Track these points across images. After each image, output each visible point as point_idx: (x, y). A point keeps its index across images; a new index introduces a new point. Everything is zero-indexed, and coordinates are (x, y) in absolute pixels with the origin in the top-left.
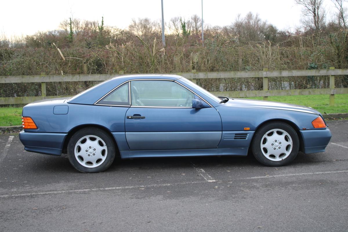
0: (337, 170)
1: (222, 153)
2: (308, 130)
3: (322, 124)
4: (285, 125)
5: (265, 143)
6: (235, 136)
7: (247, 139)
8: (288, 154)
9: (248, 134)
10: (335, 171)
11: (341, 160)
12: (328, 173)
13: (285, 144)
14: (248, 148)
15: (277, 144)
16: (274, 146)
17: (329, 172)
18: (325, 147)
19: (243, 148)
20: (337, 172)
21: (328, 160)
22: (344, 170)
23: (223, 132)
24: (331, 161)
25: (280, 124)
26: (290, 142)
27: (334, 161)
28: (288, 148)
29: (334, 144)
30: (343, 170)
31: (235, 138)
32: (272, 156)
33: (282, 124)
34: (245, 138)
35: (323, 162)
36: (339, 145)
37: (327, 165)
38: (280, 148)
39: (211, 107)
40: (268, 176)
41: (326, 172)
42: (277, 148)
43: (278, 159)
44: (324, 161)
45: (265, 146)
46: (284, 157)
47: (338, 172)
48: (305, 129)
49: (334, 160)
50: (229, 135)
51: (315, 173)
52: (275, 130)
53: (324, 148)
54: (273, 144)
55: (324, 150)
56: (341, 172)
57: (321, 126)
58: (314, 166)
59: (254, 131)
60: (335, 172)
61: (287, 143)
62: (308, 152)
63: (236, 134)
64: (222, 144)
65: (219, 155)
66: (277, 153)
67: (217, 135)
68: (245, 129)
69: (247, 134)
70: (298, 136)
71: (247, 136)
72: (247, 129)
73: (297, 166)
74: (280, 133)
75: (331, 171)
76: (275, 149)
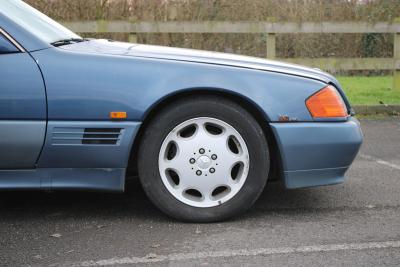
0: (370, 239)
1: (51, 182)
2: (293, 122)
3: (337, 106)
4: (227, 107)
5: (174, 155)
6: (85, 136)
7: (118, 144)
8: (236, 187)
9: (122, 131)
10: (362, 242)
11: (388, 207)
12: (340, 250)
13: (229, 159)
14: (124, 171)
15: (205, 159)
16: (196, 167)
17: (340, 247)
18: (345, 170)
19: (109, 170)
20: (365, 246)
21: (356, 204)
22: (390, 239)
23: (49, 123)
24: (360, 209)
25: (213, 103)
26: (244, 156)
27: (369, 209)
28: (236, 171)
29: (384, 162)
30: (386, 241)
31: (84, 142)
32: (193, 193)
33: (221, 104)
34: (114, 142)
35: (337, 212)
36: (394, 166)
37: (345, 221)
38: (212, 171)
39: (20, 51)
40: (155, 255)
41: (334, 247)
42: (205, 171)
43: (208, 202)
44: (342, 209)
45: (173, 164)
46: (226, 198)
47: (371, 245)
48: (286, 121)
49: (370, 206)
50: (69, 132)
51: (298, 250)
52: (200, 122)
53: (341, 173)
54: (192, 161)
55: (339, 180)
56: (379, 246)
57: (330, 112)
58: (310, 223)
59: (138, 121)
60: (360, 247)
61: (234, 158)
62: (293, 183)
63: (87, 129)
64: (48, 157)
65: (44, 188)
66: (206, 185)
67: (32, 130)
68: (113, 116)
69: (118, 130)
70: (266, 137)
71: (120, 137)
72: (118, 116)
73: (262, 223)
74: (214, 130)
75: (349, 242)
76: (199, 173)
